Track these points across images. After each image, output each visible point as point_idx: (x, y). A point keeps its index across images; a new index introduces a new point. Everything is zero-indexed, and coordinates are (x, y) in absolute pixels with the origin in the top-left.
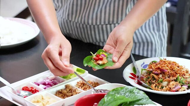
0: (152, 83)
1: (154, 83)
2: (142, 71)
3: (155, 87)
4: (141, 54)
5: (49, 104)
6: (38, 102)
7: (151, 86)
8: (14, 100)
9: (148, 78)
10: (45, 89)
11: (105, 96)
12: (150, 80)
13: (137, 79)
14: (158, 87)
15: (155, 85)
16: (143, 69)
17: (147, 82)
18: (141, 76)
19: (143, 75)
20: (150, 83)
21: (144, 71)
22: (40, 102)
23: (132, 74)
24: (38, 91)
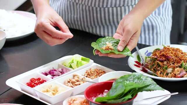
0: (157, 70)
1: (159, 70)
2: (146, 59)
3: (160, 74)
4: (143, 43)
5: (59, 93)
6: (47, 91)
7: (156, 73)
8: (22, 90)
9: (153, 66)
10: (52, 78)
11: (113, 83)
12: (155, 67)
13: (142, 66)
14: (163, 74)
15: (160, 72)
16: (147, 57)
17: (152, 69)
18: (146, 63)
19: (148, 63)
20: (155, 70)
21: (149, 59)
22: (50, 92)
23: (136, 62)
24: (46, 81)
